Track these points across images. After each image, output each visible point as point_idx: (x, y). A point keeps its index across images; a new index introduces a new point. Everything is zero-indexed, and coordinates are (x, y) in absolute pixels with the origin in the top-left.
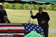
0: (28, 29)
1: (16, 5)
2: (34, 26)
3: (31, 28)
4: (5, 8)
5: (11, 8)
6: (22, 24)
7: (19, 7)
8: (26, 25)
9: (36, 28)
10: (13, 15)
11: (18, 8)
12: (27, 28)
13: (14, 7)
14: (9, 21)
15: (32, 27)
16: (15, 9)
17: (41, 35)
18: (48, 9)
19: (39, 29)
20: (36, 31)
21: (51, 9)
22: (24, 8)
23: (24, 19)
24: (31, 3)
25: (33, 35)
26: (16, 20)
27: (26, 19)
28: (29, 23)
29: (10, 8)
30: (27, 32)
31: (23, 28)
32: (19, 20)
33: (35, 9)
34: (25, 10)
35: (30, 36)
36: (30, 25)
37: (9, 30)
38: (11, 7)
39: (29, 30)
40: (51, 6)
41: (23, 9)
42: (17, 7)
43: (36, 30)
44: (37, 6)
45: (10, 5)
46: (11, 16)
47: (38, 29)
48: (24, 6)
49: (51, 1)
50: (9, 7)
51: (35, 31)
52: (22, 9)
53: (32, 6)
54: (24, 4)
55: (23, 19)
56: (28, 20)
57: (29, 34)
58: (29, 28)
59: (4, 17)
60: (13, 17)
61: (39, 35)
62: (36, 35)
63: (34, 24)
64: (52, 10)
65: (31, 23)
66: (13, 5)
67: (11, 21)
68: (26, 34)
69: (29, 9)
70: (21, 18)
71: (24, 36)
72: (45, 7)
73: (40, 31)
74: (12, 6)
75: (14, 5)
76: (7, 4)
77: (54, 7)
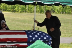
0: (32, 38)
1: (17, 7)
2: (40, 33)
3: (36, 36)
4: (3, 10)
5: (10, 11)
6: (24, 32)
7: (21, 8)
8: (29, 32)
9: (42, 36)
10: (12, 20)
11: (19, 11)
12: (31, 36)
13: (14, 10)
14: (7, 27)
15: (38, 35)
16: (15, 11)
17: (48, 46)
18: (58, 12)
19: (47, 38)
20: (42, 41)
21: (61, 12)
22: (27, 10)
23: (27, 24)
24: (36, 4)
25: (39, 46)
26: (17, 26)
27: (29, 24)
28: (33, 30)
29: (8, 11)
30: (31, 41)
31: (25, 36)
32: (20, 26)
33: (41, 12)
34: (28, 13)
35: (34, 46)
36: (35, 32)
37: (8, 39)
38: (9, 9)
39: (34, 39)
40: (61, 7)
41: (26, 12)
42: (18, 9)
43: (42, 39)
44: (44, 8)
45: (8, 7)
46: (11, 21)
47: (45, 38)
48: (27, 8)
49: (61, 2)
50: (7, 9)
51: (40, 40)
52: (23, 12)
53: (37, 8)
54: (27, 6)
55: (25, 25)
56: (31, 26)
57: (34, 44)
58: (34, 36)
59: (1, 22)
60: (12, 22)
61: (46, 45)
62: (42, 45)
63: (40, 31)
64: (63, 13)
65: (36, 29)
66: (12, 6)
67: (9, 28)
68: (29, 44)
69: (34, 11)
70: (24, 24)
71: (27, 46)
72: (54, 9)
73: (47, 40)
74: (11, 8)
75: (14, 7)
76: (5, 5)
77: (65, 9)
